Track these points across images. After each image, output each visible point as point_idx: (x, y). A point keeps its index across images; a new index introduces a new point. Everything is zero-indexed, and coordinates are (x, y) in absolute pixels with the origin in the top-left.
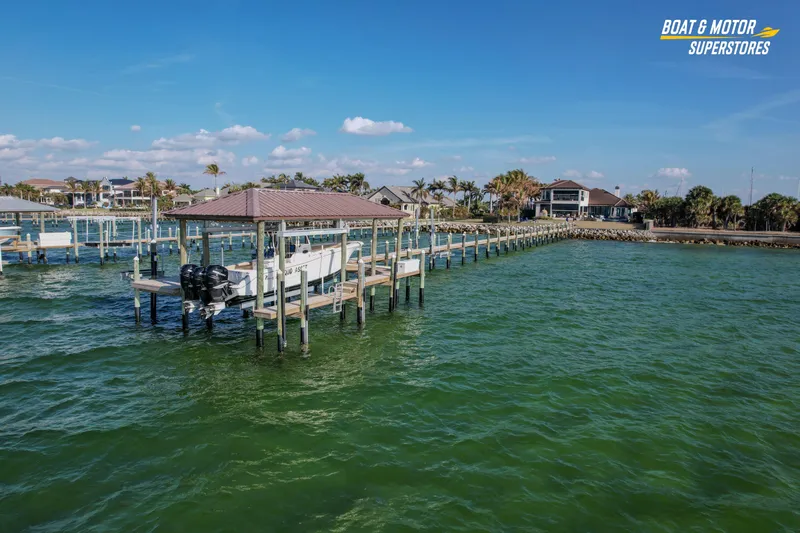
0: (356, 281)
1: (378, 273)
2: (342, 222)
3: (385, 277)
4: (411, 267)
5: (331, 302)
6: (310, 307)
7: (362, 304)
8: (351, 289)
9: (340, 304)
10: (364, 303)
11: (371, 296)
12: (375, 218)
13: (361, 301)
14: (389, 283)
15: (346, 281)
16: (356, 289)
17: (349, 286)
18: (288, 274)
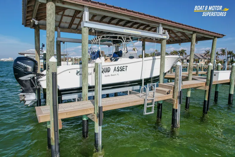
0: (173, 83)
1: (193, 79)
2: (161, 28)
3: (200, 82)
4: (223, 76)
5: (142, 103)
7: (177, 106)
8: (167, 90)
9: (153, 105)
10: (180, 105)
11: (187, 98)
12: (194, 32)
13: (177, 104)
14: (205, 88)
15: (163, 83)
16: (172, 91)
17: (165, 88)
18: (105, 72)
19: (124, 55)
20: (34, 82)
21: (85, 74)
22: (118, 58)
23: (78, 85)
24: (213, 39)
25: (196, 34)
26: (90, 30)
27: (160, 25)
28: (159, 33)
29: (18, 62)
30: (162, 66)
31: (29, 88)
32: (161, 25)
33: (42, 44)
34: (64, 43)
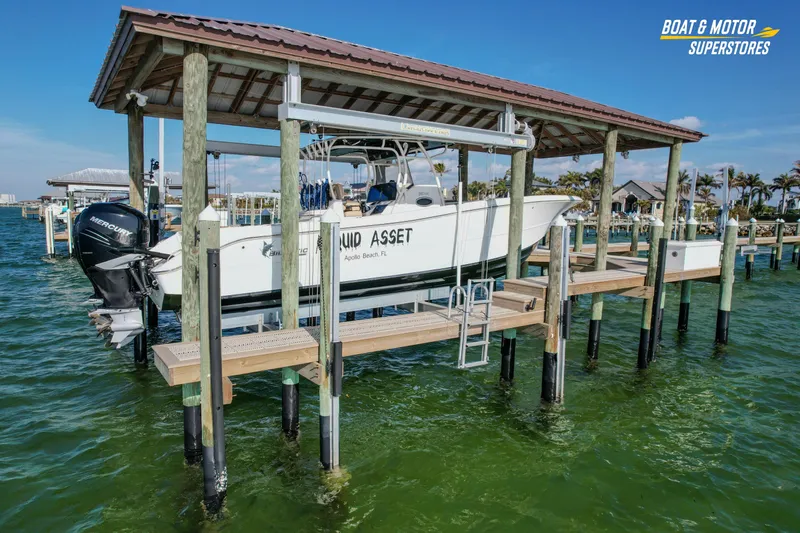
0: (545, 279)
1: (610, 266)
2: (510, 117)
3: (632, 275)
4: (700, 257)
5: (452, 334)
6: (346, 352)
7: (557, 346)
8: (527, 298)
9: (486, 342)
10: (564, 341)
11: (593, 323)
12: (612, 126)
13: (555, 337)
14: (642, 293)
15: (518, 278)
16: (541, 300)
17: (521, 292)
18: (345, 247)
19: (401, 194)
20: (140, 276)
21: (291, 254)
22: (382, 203)
23: (266, 286)
24: (671, 146)
25: (616, 132)
26: (305, 127)
27: (509, 109)
28: (504, 130)
29: (93, 219)
30: (515, 227)
31: (124, 293)
32: (511, 107)
33: (152, 160)
34: (217, 157)
